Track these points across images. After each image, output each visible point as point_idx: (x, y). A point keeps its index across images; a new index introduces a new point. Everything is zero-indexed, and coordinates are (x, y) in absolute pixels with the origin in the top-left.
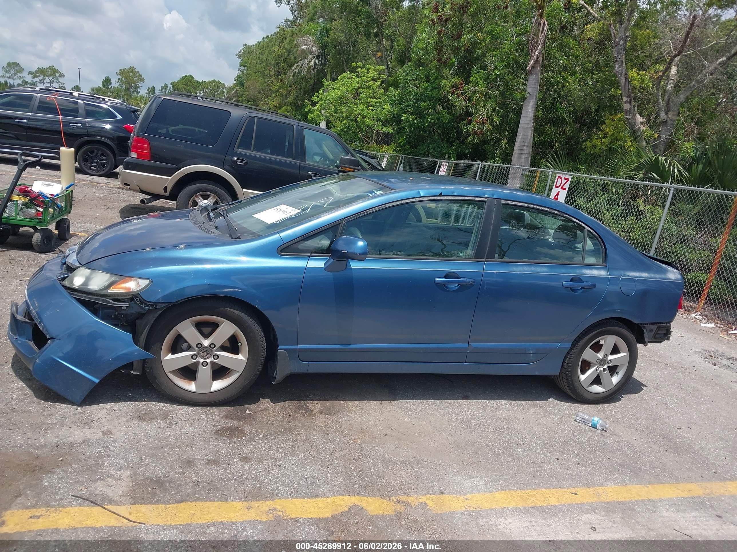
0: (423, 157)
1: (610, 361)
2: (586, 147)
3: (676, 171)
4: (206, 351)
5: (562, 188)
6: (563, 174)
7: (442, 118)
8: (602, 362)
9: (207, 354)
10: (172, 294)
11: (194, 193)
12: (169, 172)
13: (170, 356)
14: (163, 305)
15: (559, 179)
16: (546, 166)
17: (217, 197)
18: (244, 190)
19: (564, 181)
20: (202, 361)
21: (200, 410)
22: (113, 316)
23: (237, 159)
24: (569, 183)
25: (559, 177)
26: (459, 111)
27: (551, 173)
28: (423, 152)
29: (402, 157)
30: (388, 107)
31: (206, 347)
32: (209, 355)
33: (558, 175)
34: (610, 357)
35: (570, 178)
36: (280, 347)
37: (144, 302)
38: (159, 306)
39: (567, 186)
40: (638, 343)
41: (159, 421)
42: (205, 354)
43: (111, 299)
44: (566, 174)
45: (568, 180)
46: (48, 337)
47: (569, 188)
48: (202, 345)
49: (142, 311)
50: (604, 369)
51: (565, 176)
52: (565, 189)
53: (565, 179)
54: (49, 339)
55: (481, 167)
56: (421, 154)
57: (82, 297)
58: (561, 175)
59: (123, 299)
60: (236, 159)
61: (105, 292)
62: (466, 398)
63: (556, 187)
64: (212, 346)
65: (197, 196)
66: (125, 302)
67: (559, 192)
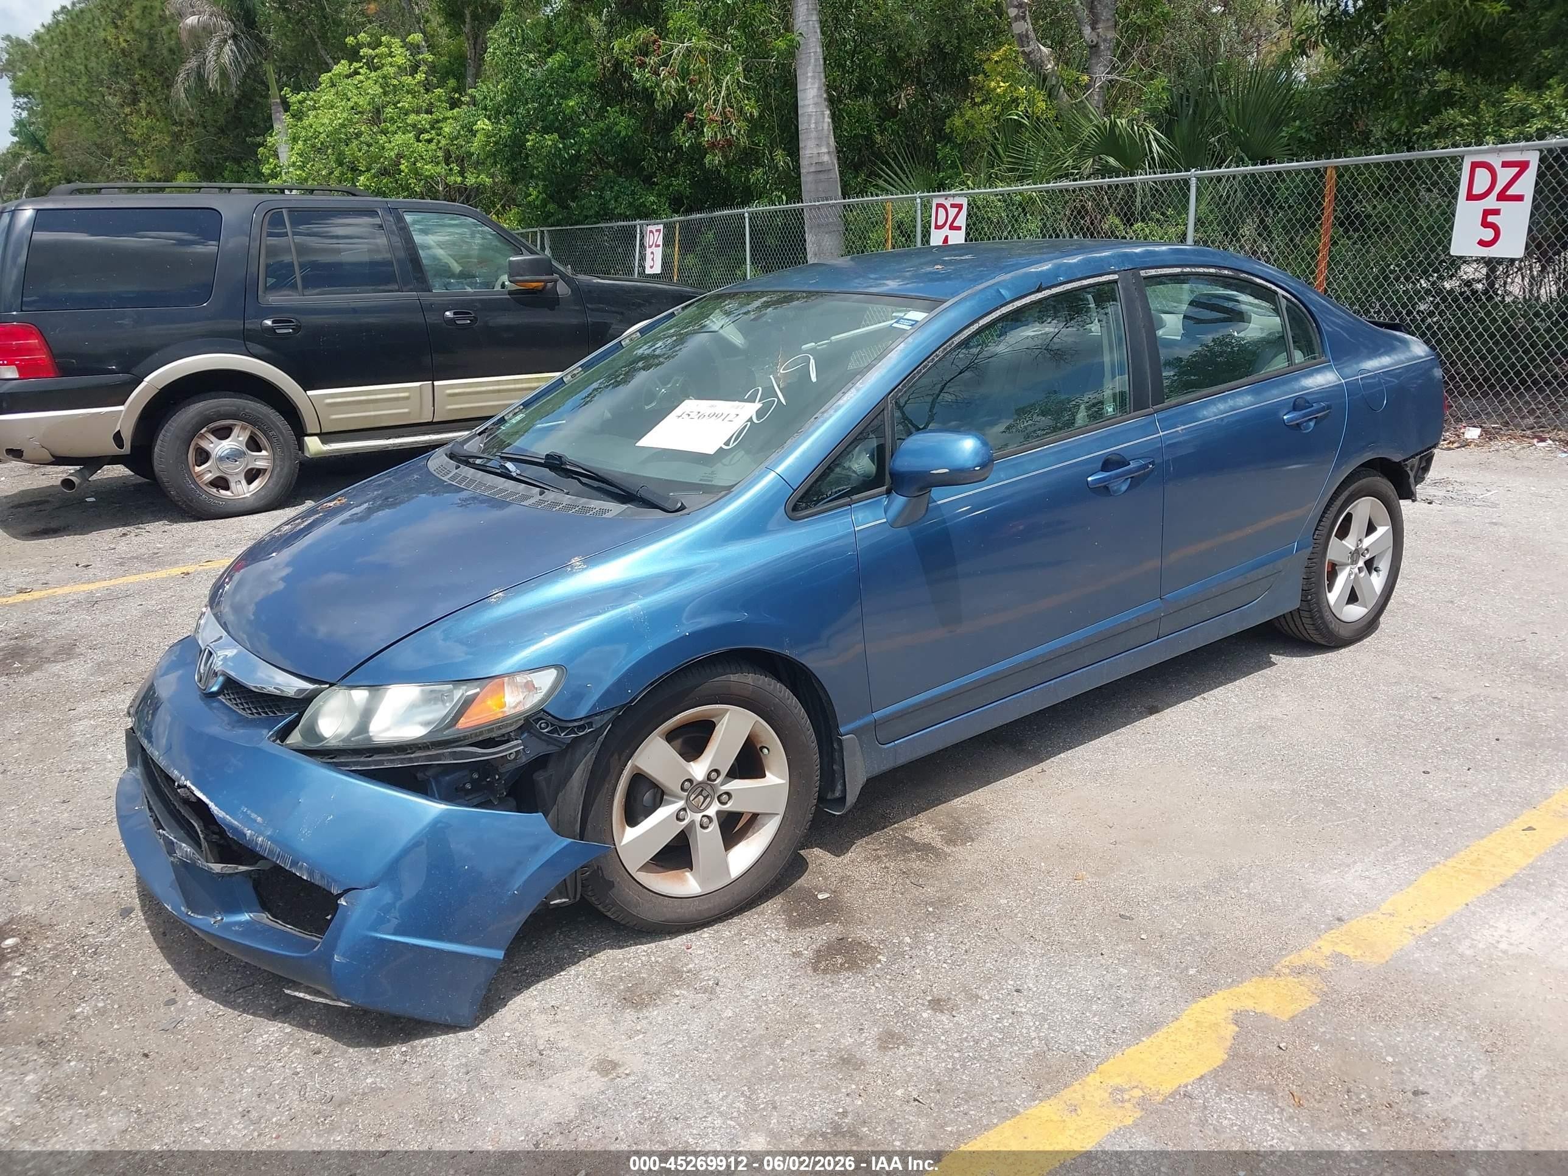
0: (596, 223)
1: (1367, 549)
2: (952, 131)
3: (1154, 144)
4: (700, 794)
5: (952, 228)
6: (947, 197)
7: (618, 128)
8: (1356, 554)
9: (705, 798)
10: (619, 684)
11: (194, 432)
12: (117, 395)
13: (631, 834)
14: (607, 717)
15: (941, 210)
16: (877, 186)
17: (250, 427)
18: (309, 393)
19: (953, 212)
20: (698, 817)
21: (726, 930)
22: (468, 786)
23: (274, 322)
24: (964, 212)
25: (939, 206)
26: (663, 102)
27: (919, 201)
28: (592, 212)
29: (542, 232)
30: (483, 124)
31: (700, 783)
32: (708, 799)
33: (935, 202)
34: (1367, 542)
35: (964, 202)
36: (842, 730)
37: (560, 727)
38: (599, 721)
39: (961, 222)
40: (1400, 499)
41: (677, 992)
42: (701, 798)
43: (471, 745)
44: (954, 196)
45: (960, 207)
46: (335, 891)
47: (968, 225)
48: (690, 781)
49: (551, 749)
50: (1359, 568)
51: (951, 201)
52: (959, 228)
53: (953, 206)
54: (340, 896)
55: (750, 219)
56: (586, 217)
57: (382, 762)
58: (942, 201)
59: (503, 735)
60: (269, 322)
61: (448, 734)
62: (1153, 710)
63: (937, 227)
64: (714, 775)
65: (202, 436)
66: (508, 741)
67: (947, 237)
